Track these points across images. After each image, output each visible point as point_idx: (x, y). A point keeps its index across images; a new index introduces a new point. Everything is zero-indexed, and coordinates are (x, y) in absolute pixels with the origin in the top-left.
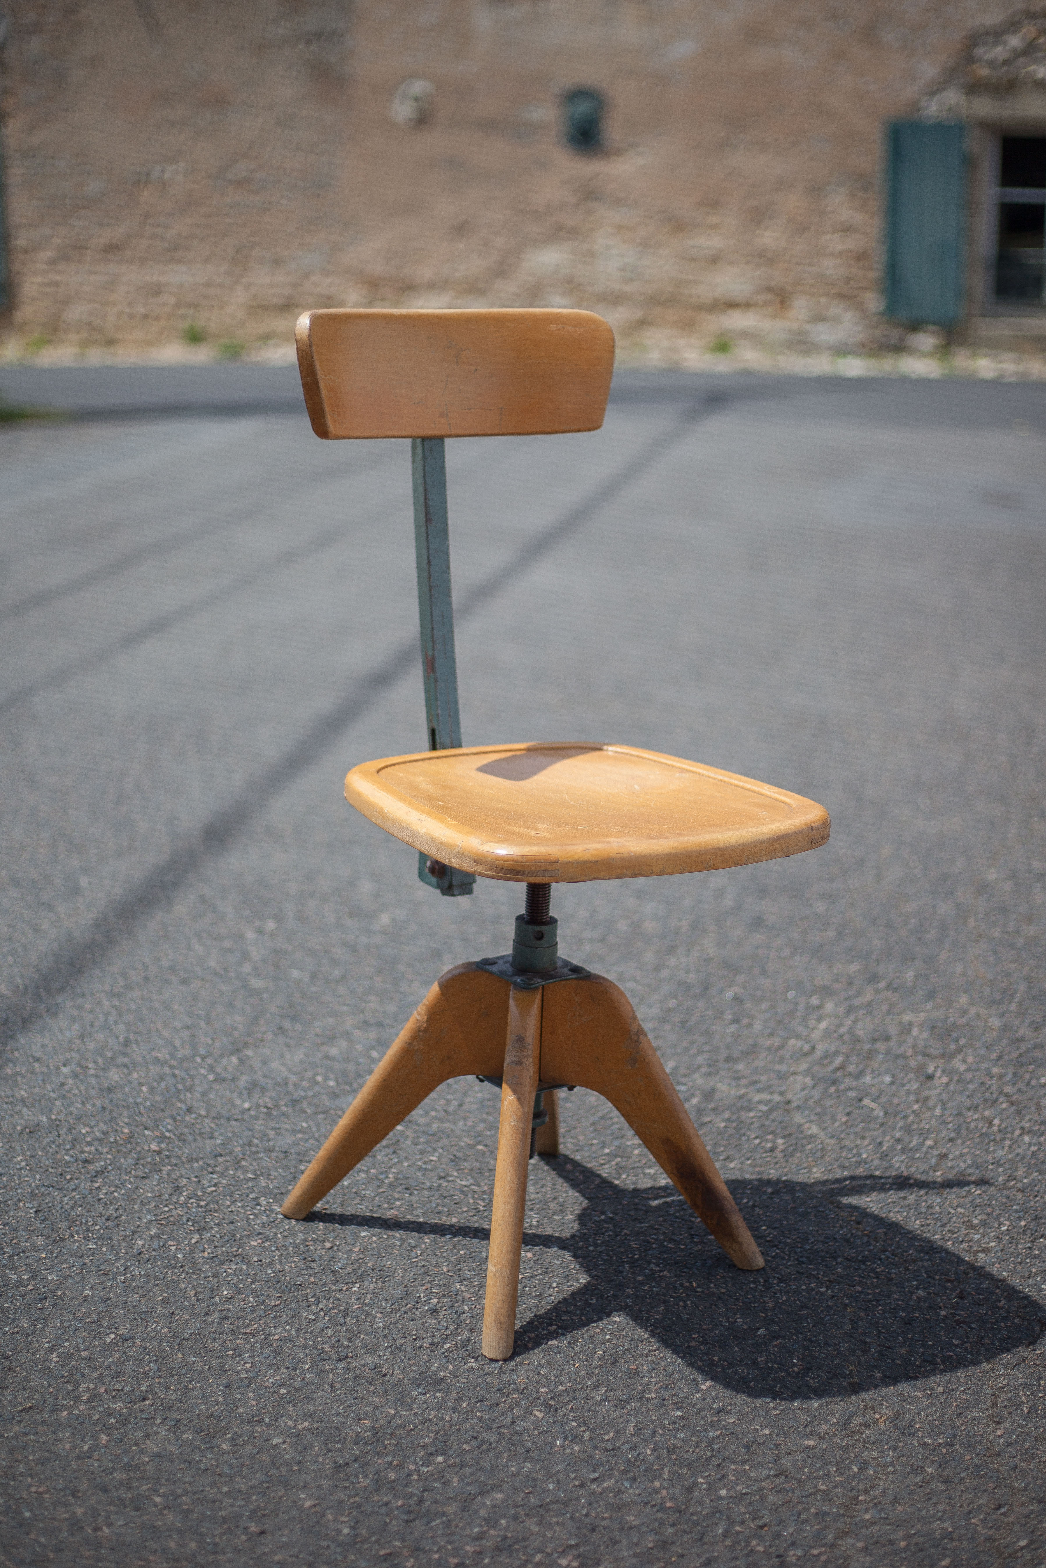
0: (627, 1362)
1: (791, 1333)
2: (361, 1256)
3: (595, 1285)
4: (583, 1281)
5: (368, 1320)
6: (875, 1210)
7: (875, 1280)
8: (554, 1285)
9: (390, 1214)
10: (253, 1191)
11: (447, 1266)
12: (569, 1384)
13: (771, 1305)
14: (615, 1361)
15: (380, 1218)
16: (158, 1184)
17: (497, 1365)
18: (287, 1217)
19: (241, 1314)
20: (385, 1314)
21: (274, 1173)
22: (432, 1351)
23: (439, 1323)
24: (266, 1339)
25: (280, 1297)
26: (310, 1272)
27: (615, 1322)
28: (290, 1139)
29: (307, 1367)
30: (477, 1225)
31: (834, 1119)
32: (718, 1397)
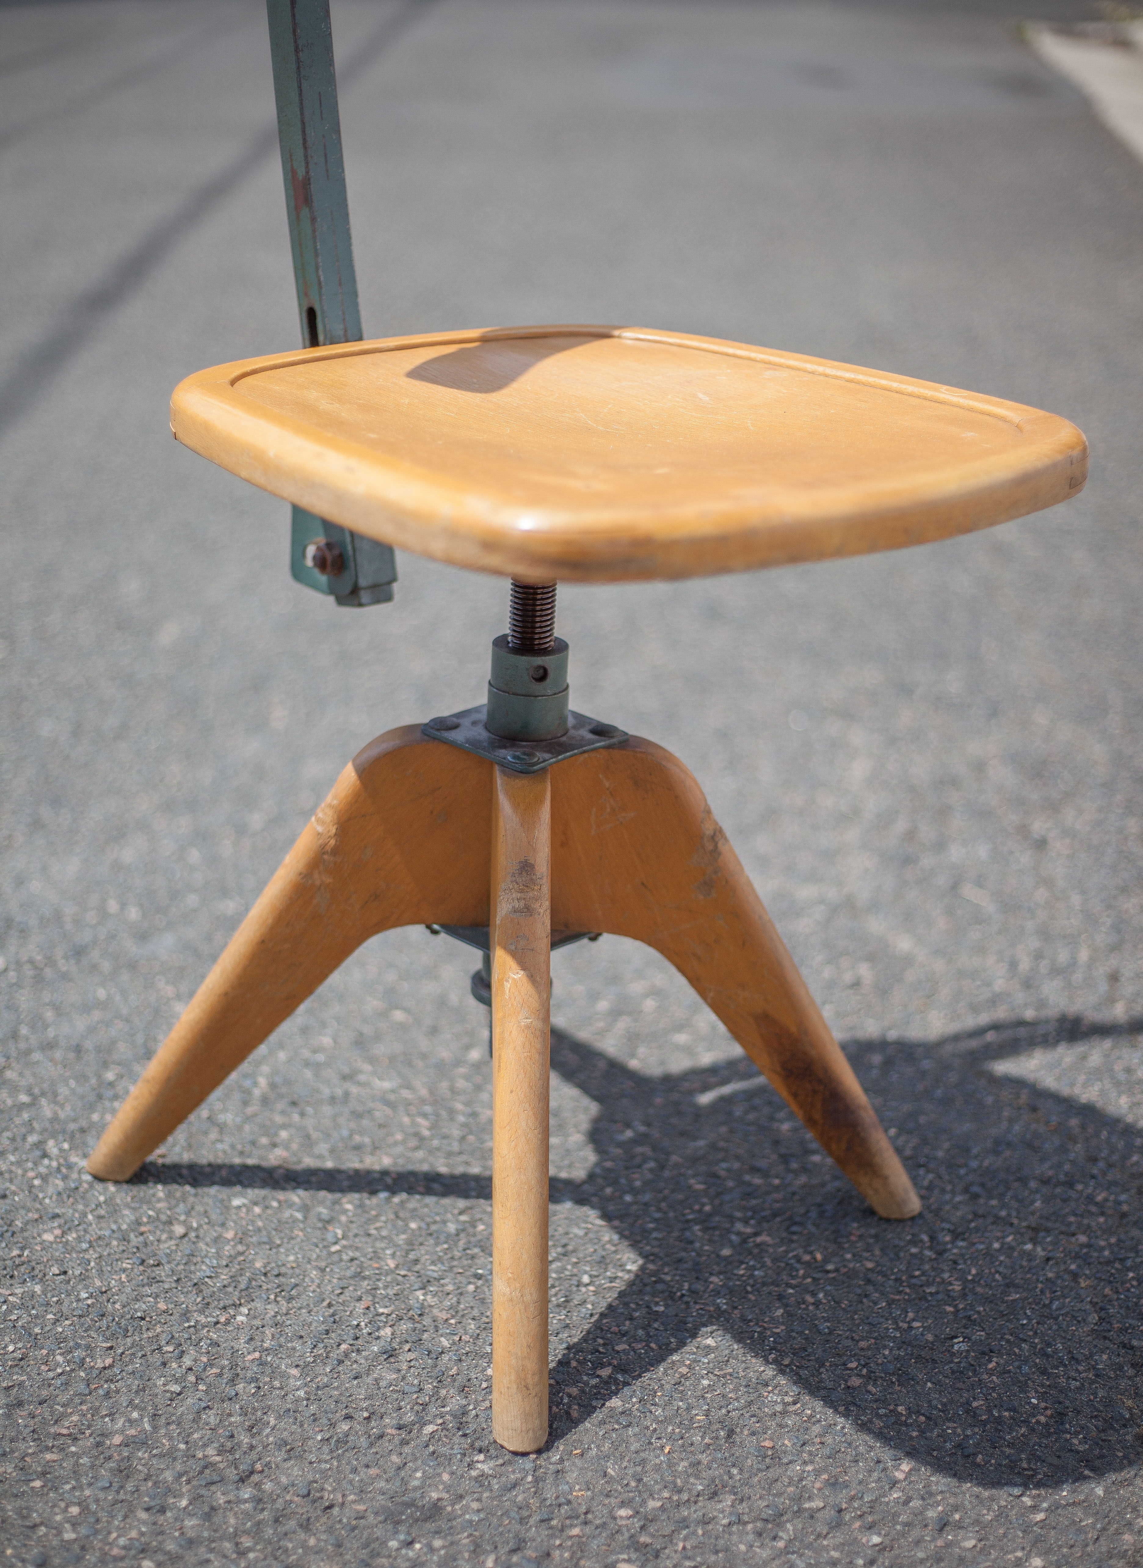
0: (753, 1434)
1: (1008, 1341)
2: (240, 1248)
3: (654, 1274)
4: (632, 1267)
5: (277, 1384)
6: (1049, 1082)
7: (1102, 1220)
8: (586, 1279)
9: (275, 1157)
10: (32, 1130)
11: (393, 1255)
12: (666, 1494)
13: (957, 1287)
14: (731, 1433)
15: (258, 1168)
17: (527, 1463)
18: (99, 1178)
19: (45, 1393)
20: (304, 1368)
21: (63, 1091)
22: (404, 1443)
23: (404, 1378)
24: (98, 1444)
25: (111, 1348)
26: (154, 1289)
27: (708, 1349)
28: (81, 1023)
29: (184, 1503)
30: (425, 1168)
31: (929, 922)
32: (931, 1494)
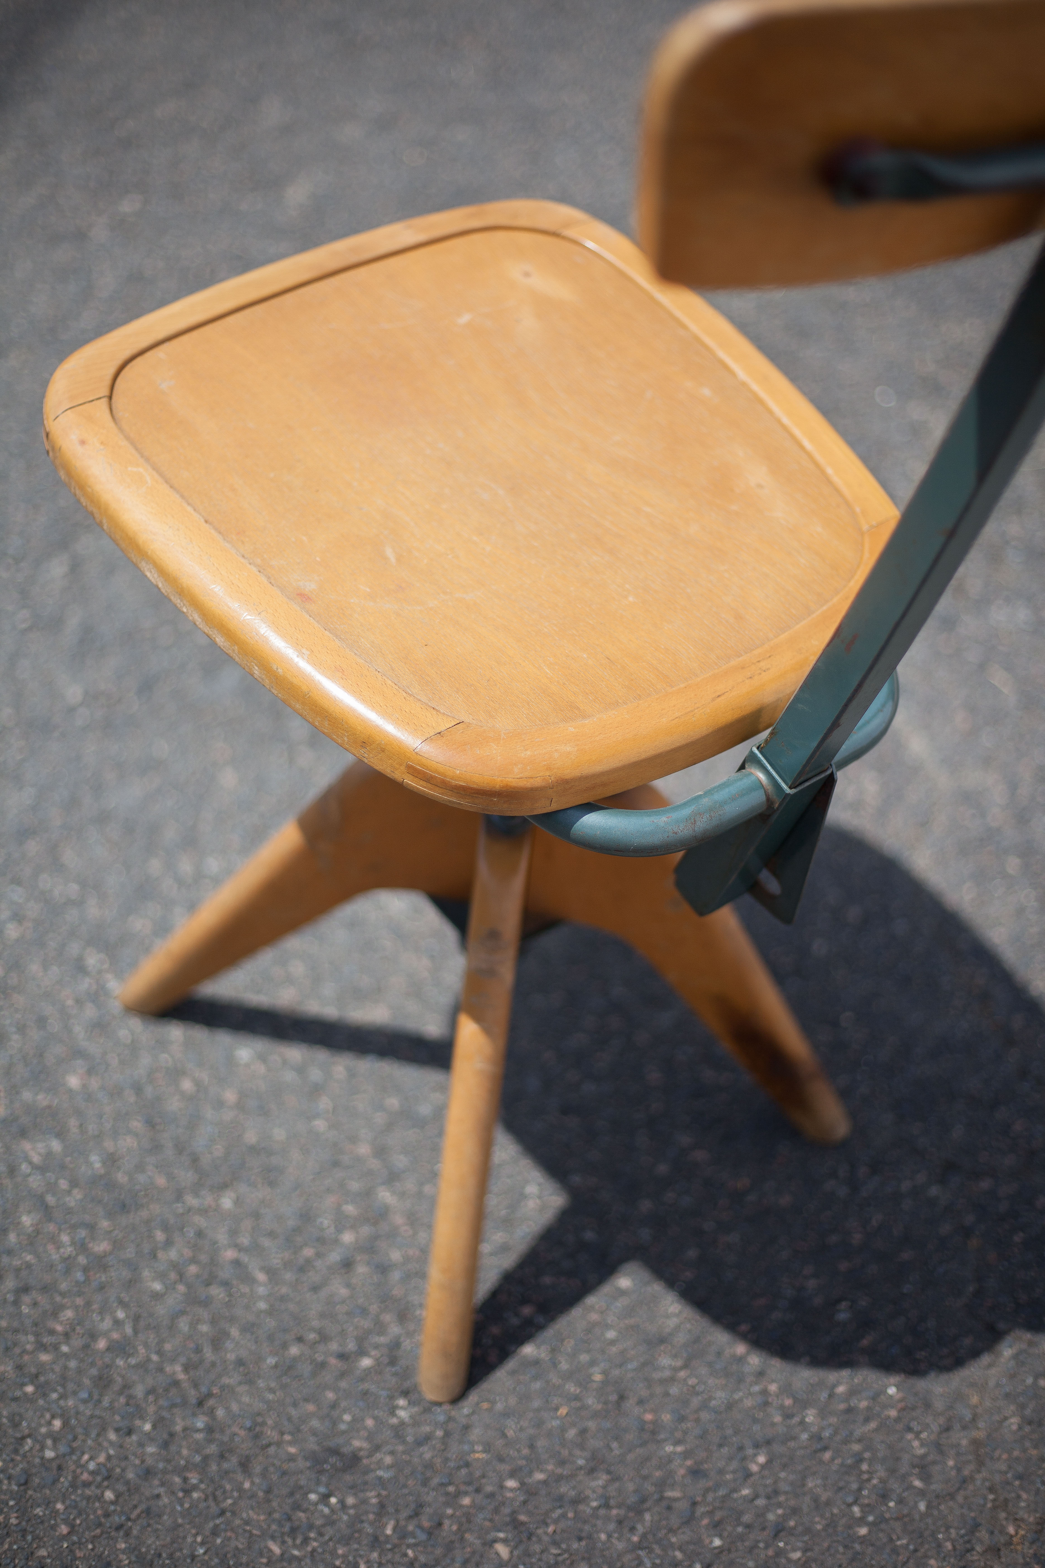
5: (245, 1290)
9: (286, 998)
12: (551, 1466)
13: (858, 1237)
17: (441, 1415)
23: (354, 1297)
28: (139, 790)
29: (148, 1426)
32: (776, 1492)
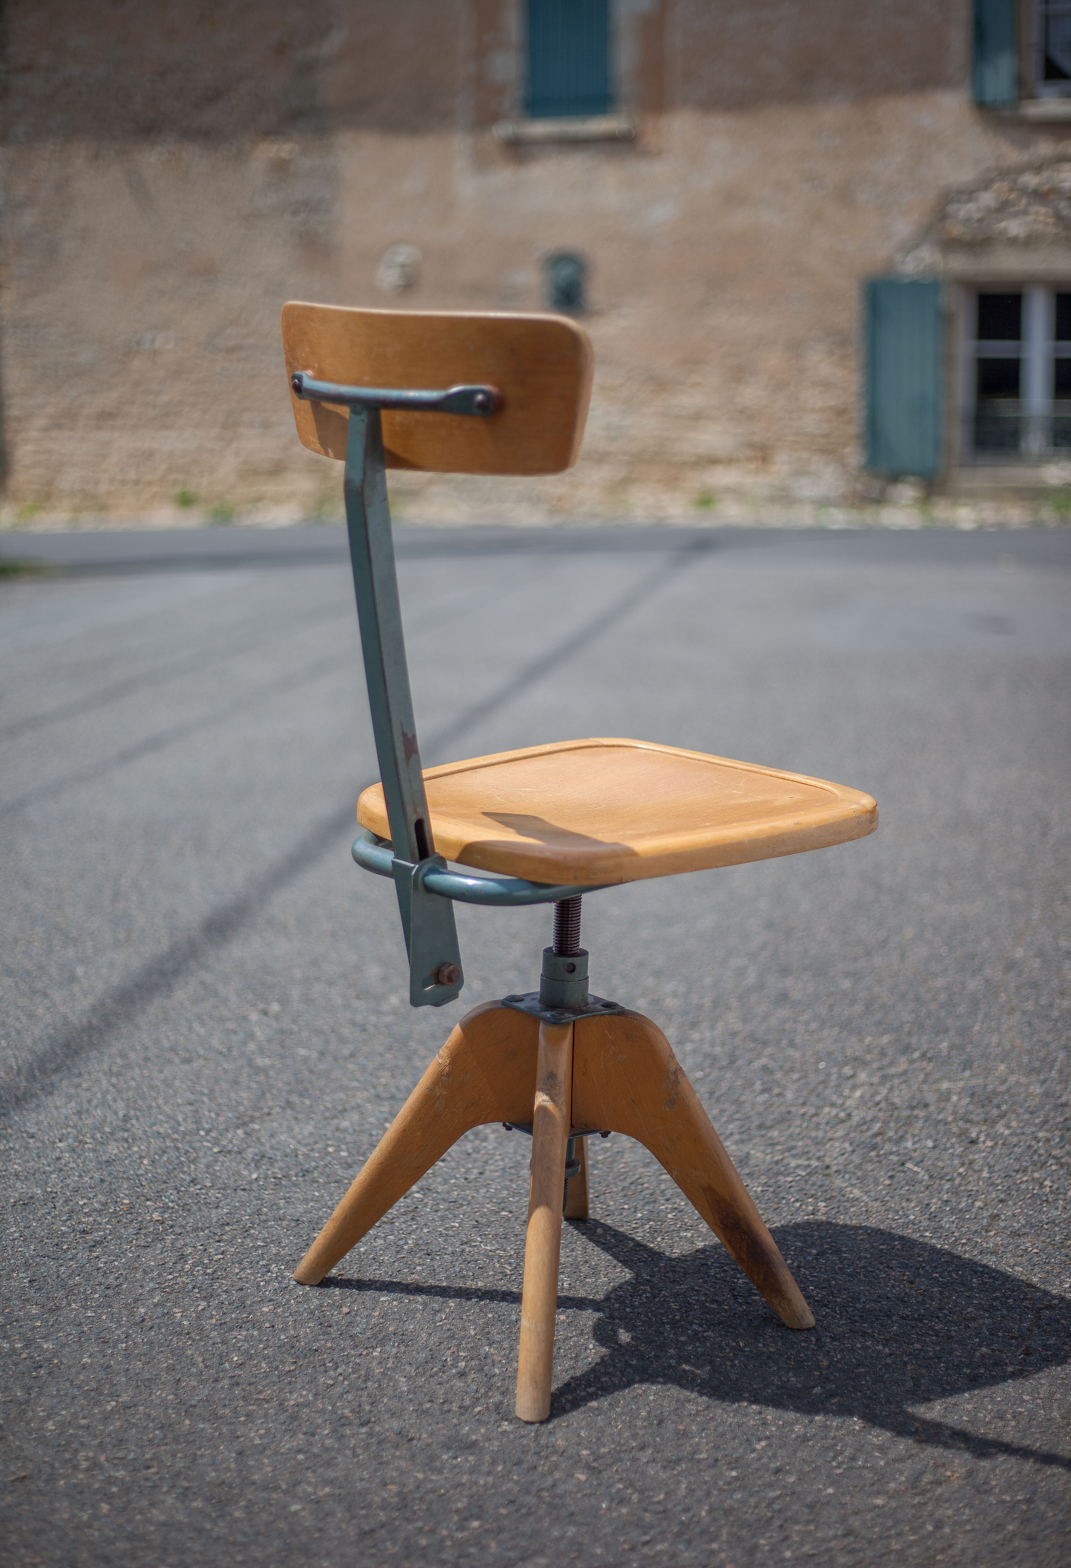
0: (674, 1423)
1: (849, 1391)
2: (381, 1320)
3: (635, 1346)
5: (392, 1384)
7: (933, 1338)
9: (411, 1279)
10: (263, 1259)
11: (475, 1329)
12: (613, 1446)
13: (825, 1363)
14: (660, 1422)
15: (400, 1283)
16: (162, 1253)
18: (300, 1283)
19: (253, 1380)
20: (409, 1378)
21: (285, 1241)
22: (462, 1414)
23: (468, 1386)
24: (280, 1405)
25: (295, 1362)
26: (326, 1337)
29: (326, 1432)
30: (504, 1288)
31: (876, 1183)
